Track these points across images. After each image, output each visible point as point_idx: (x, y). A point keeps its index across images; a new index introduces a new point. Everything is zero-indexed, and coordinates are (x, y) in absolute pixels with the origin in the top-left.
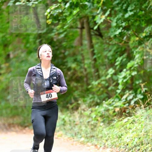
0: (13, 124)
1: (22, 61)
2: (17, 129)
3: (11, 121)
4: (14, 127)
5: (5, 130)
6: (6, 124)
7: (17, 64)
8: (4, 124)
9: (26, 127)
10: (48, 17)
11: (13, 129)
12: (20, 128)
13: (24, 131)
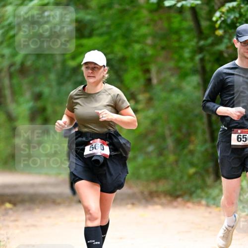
0: (156, 192)
1: (172, 90)
2: (164, 200)
3: (153, 187)
4: (158, 196)
5: (143, 201)
6: (146, 193)
7: (164, 95)
8: (142, 193)
9: (178, 197)
10: (217, 25)
11: (156, 200)
12: (169, 198)
13: (175, 204)
